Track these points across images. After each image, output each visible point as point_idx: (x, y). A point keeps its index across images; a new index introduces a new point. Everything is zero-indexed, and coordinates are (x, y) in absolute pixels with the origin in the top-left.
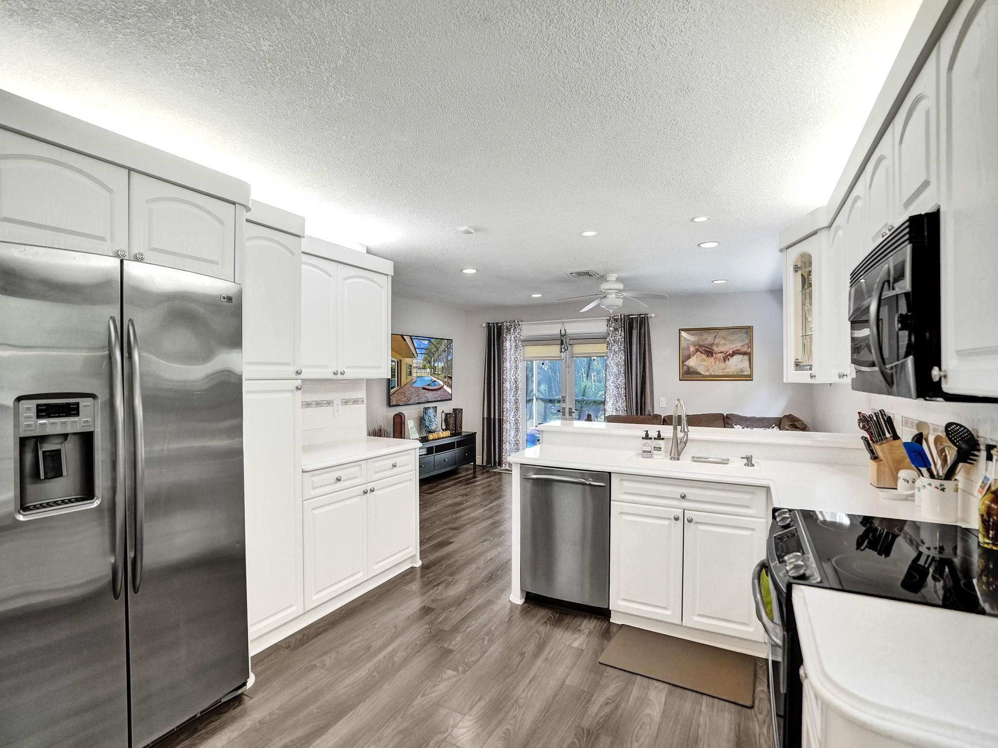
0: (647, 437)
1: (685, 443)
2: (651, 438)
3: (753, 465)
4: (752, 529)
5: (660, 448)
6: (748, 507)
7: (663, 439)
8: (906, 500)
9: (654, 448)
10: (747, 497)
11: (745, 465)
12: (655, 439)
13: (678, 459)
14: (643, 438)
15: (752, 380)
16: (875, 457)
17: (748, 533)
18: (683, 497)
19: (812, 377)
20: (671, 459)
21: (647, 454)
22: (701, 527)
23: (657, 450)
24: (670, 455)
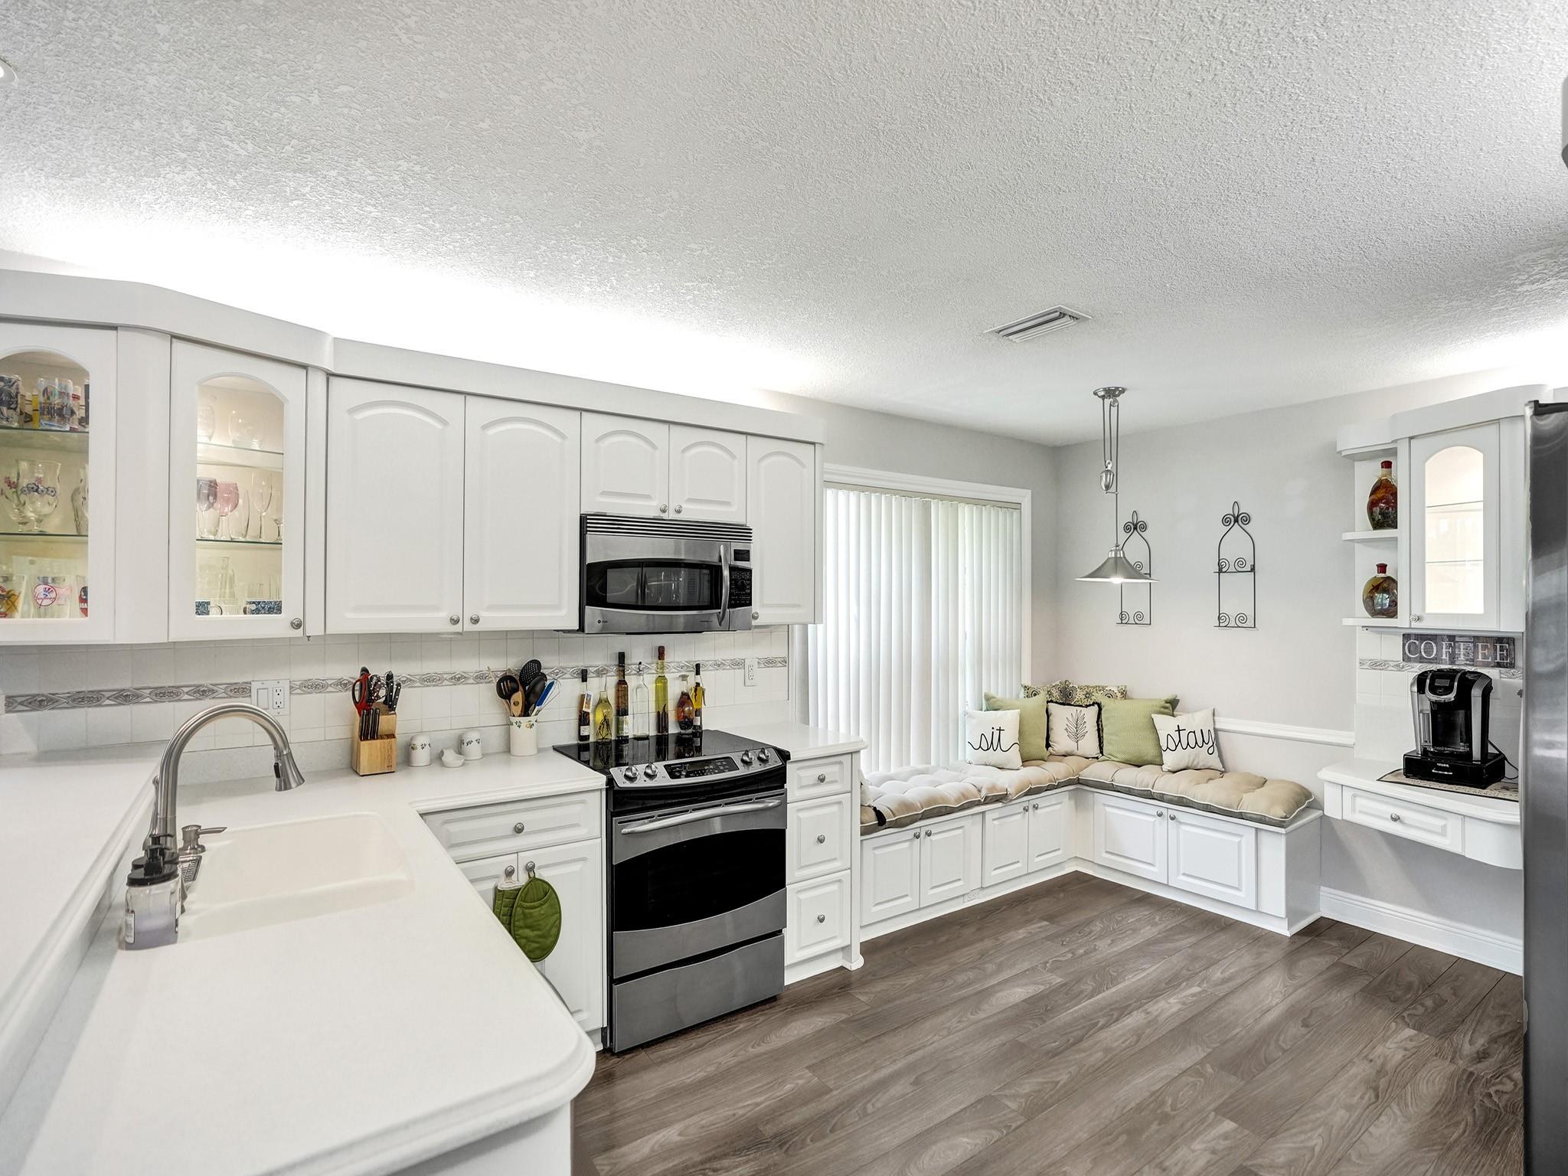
16: (372, 732)
19: (297, 625)
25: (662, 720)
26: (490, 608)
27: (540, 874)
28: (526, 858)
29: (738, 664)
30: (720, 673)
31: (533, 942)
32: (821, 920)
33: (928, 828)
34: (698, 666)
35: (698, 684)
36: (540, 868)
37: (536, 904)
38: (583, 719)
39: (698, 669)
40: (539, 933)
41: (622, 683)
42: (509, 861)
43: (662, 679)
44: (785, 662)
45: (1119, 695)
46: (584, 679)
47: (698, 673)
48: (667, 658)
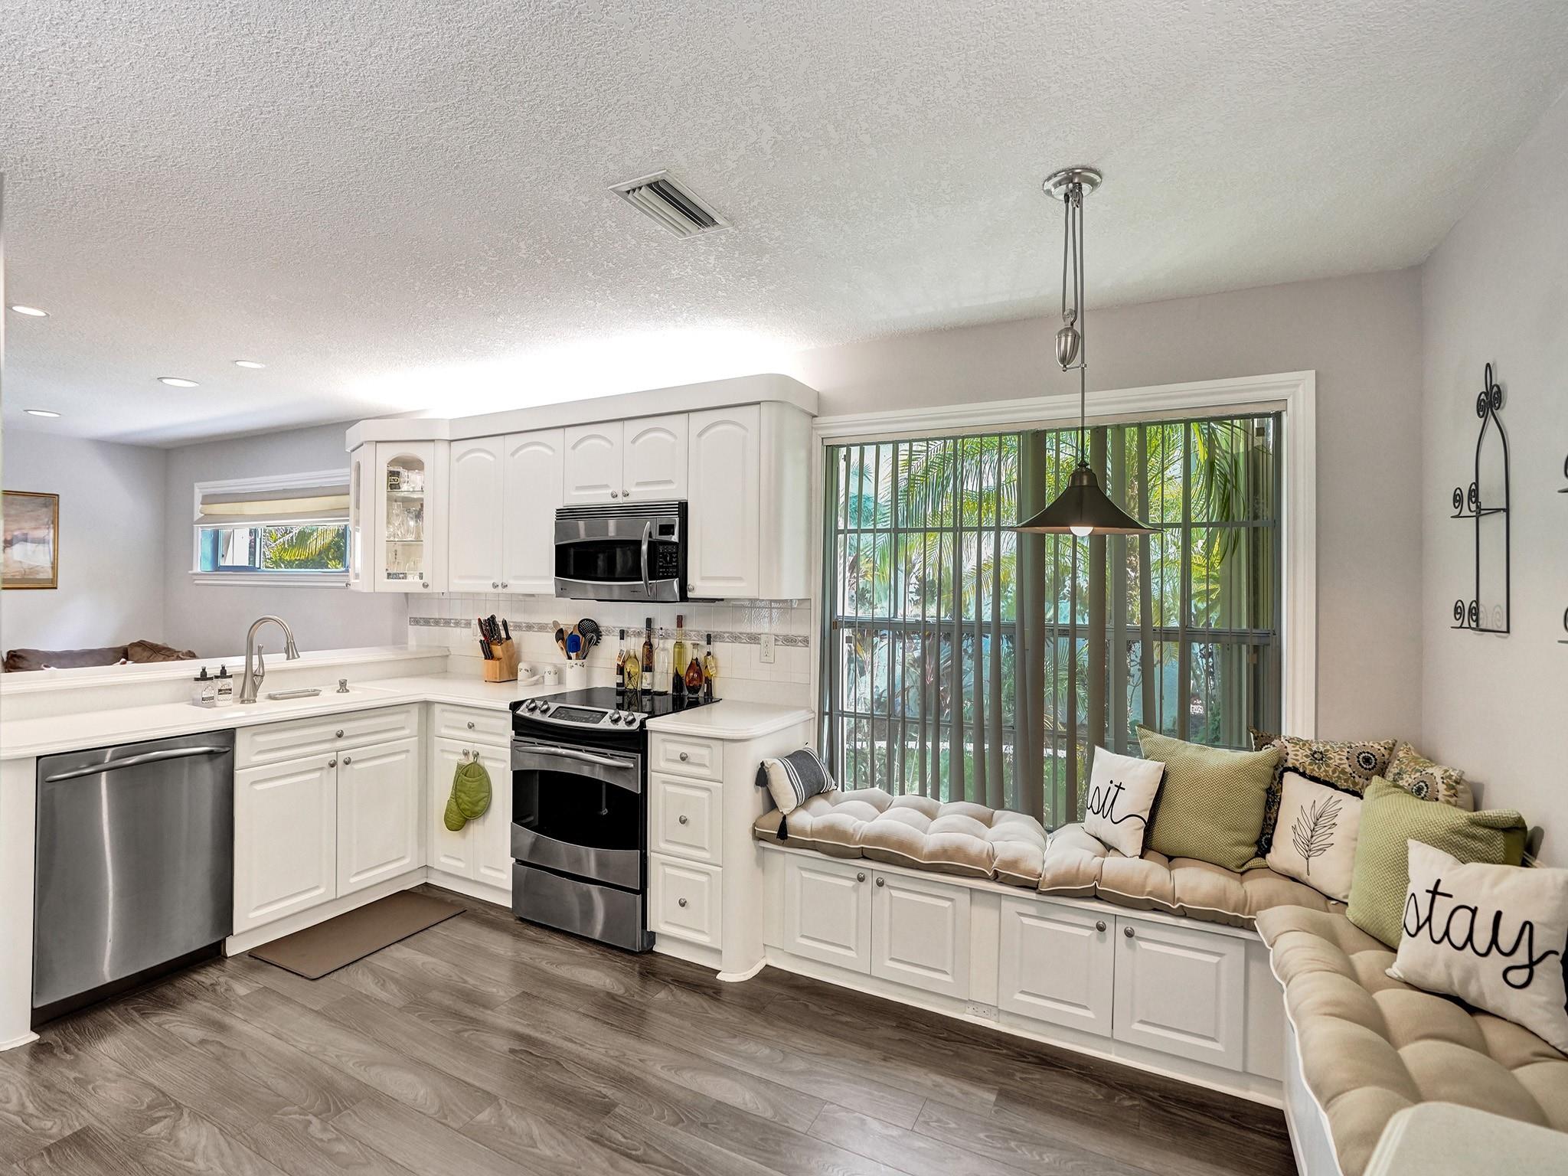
0: (203, 676)
1: (262, 676)
2: (211, 679)
3: (348, 691)
4: (408, 751)
5: (230, 690)
6: (403, 728)
7: (231, 676)
8: (535, 684)
9: (220, 690)
10: (402, 717)
11: (338, 692)
12: (217, 677)
13: (255, 701)
14: (197, 679)
15: (56, 588)
16: (489, 655)
17: (403, 756)
18: (340, 736)
19: (425, 586)
20: (243, 702)
21: (208, 701)
22: (357, 766)
23: (226, 693)
24: (242, 695)
25: (678, 681)
26: (516, 578)
27: (480, 761)
28: (478, 747)
29: (754, 639)
30: (737, 645)
31: (466, 804)
32: (683, 905)
33: (882, 876)
34: (709, 637)
35: (709, 654)
36: (483, 757)
37: (470, 779)
38: (621, 670)
39: (709, 639)
40: (470, 800)
41: (649, 646)
42: (469, 747)
43: (679, 645)
44: (806, 641)
45: (1442, 787)
46: (622, 638)
47: (709, 643)
48: (687, 627)
